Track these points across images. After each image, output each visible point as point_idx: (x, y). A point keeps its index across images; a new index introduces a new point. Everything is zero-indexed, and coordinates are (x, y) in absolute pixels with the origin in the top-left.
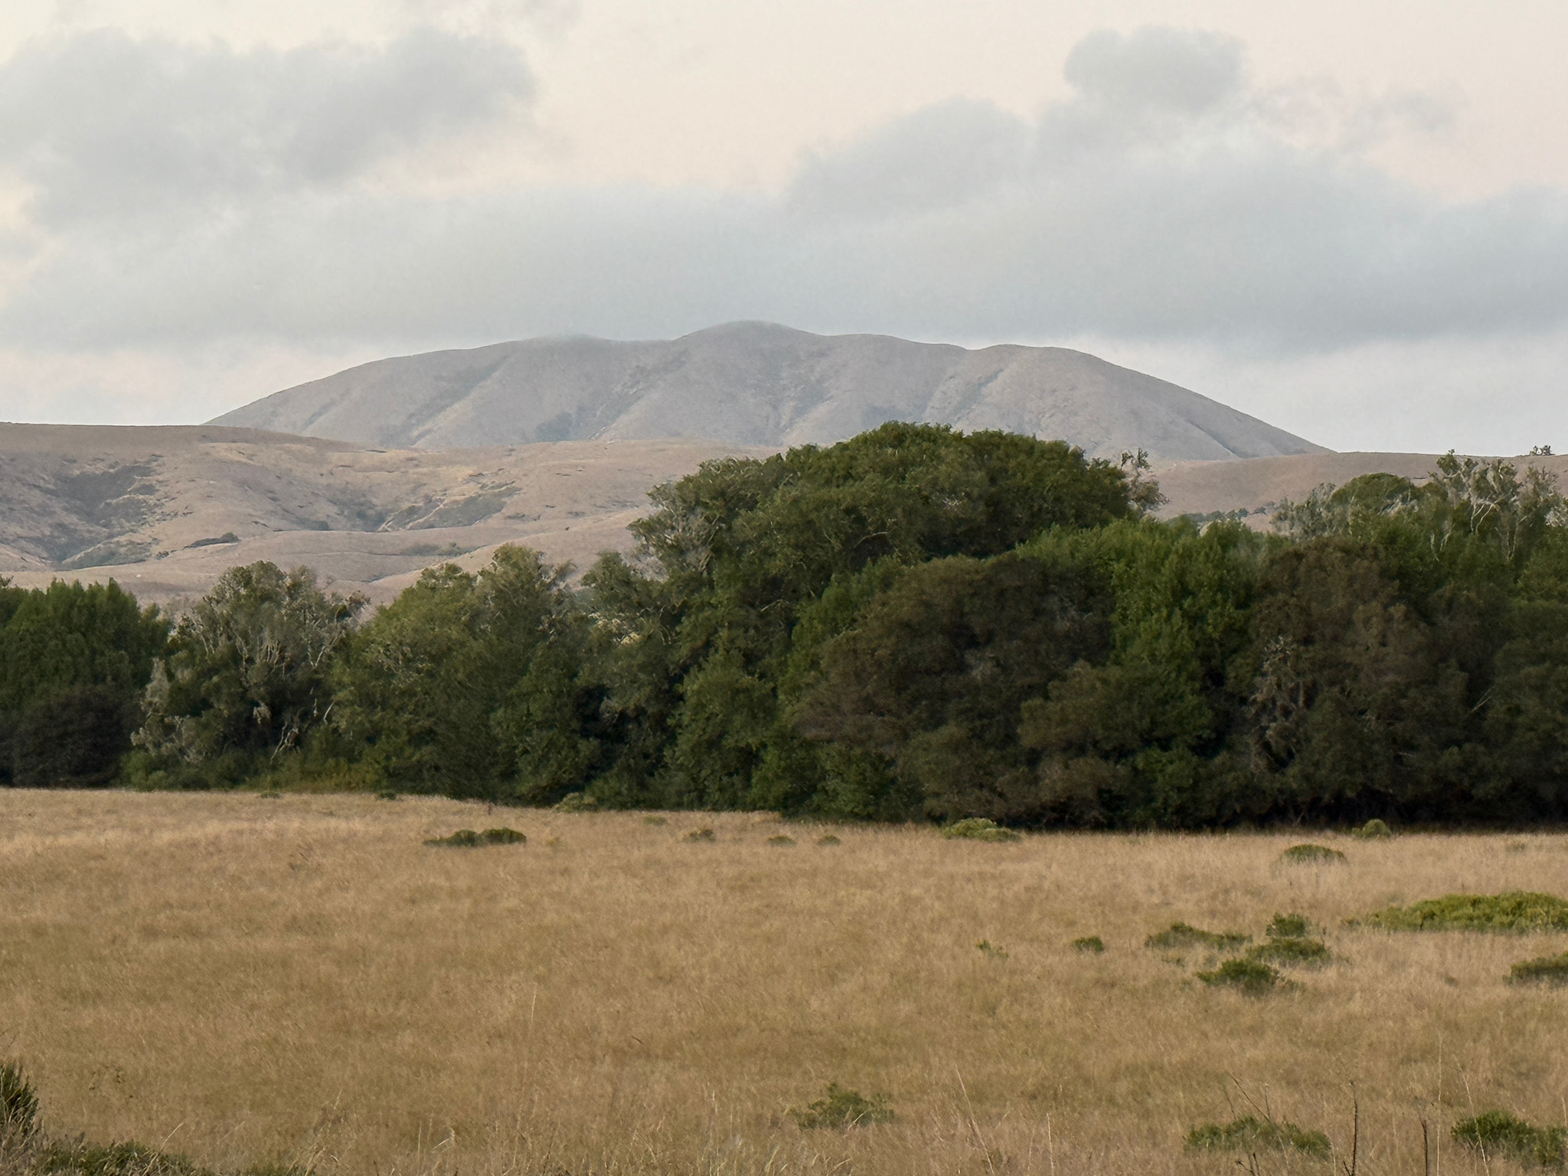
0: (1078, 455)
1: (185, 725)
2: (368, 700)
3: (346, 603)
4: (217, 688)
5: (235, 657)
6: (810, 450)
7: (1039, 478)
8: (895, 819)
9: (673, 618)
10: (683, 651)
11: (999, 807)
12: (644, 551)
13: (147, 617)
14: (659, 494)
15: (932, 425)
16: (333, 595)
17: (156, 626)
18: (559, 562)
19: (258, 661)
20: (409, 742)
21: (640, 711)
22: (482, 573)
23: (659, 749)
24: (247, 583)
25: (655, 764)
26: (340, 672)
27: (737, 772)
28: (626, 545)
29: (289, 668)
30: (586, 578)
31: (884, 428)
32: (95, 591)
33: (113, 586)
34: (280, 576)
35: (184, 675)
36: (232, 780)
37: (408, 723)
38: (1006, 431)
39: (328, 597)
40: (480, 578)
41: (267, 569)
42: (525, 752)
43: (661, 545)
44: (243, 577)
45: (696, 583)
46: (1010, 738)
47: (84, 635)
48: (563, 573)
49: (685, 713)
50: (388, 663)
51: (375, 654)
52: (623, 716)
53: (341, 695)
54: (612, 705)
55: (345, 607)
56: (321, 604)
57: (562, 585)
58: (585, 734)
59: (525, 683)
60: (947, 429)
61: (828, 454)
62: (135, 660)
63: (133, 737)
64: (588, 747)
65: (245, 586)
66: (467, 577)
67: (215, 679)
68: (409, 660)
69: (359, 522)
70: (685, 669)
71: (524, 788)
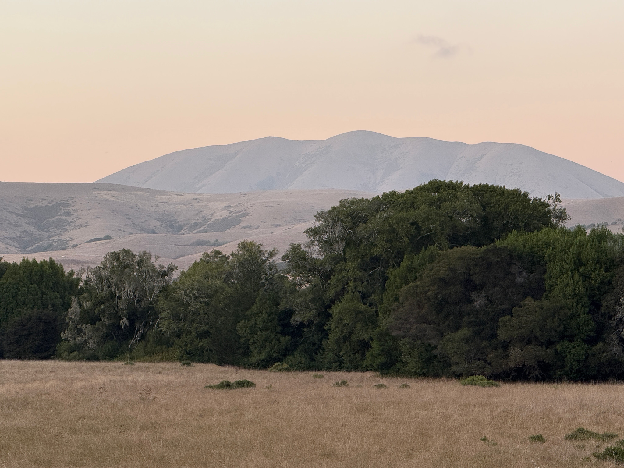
0: (526, 195)
1: (87, 329)
2: (176, 317)
3: (166, 270)
4: (104, 311)
5: (112, 296)
6: (393, 193)
7: (507, 207)
8: (437, 376)
9: (327, 276)
10: (331, 293)
11: (488, 370)
12: (312, 244)
13: (68, 276)
14: (320, 215)
15: (454, 181)
16: (160, 265)
17: (73, 280)
18: (269, 249)
19: (123, 297)
20: (197, 337)
21: (311, 323)
22: (233, 255)
23: (321, 341)
24: (118, 260)
25: (318, 348)
26: (163, 303)
27: (358, 352)
28: (303, 240)
29: (138, 301)
30: (284, 257)
31: (430, 183)
32: (43, 263)
33: (52, 261)
34: (134, 256)
35: (87, 305)
36: (111, 356)
37: (197, 328)
38: (490, 184)
39: (157, 266)
40: (231, 257)
41: (127, 252)
42: (254, 343)
43: (320, 241)
44: (115, 256)
45: (337, 260)
46: (494, 336)
47: (37, 285)
48: (272, 254)
49: (333, 323)
50: (185, 299)
51: (180, 294)
52: (302, 324)
53: (163, 315)
54: (296, 319)
55: (165, 271)
56: (154, 270)
57: (271, 260)
58: (284, 334)
59: (254, 309)
60: (461, 183)
61: (402, 196)
62: (63, 297)
63: (62, 335)
64: (285, 340)
65: (117, 261)
66: (224, 256)
67: (102, 306)
68: (196, 297)
69: (171, 230)
70: (333, 302)
71: (254, 360)
